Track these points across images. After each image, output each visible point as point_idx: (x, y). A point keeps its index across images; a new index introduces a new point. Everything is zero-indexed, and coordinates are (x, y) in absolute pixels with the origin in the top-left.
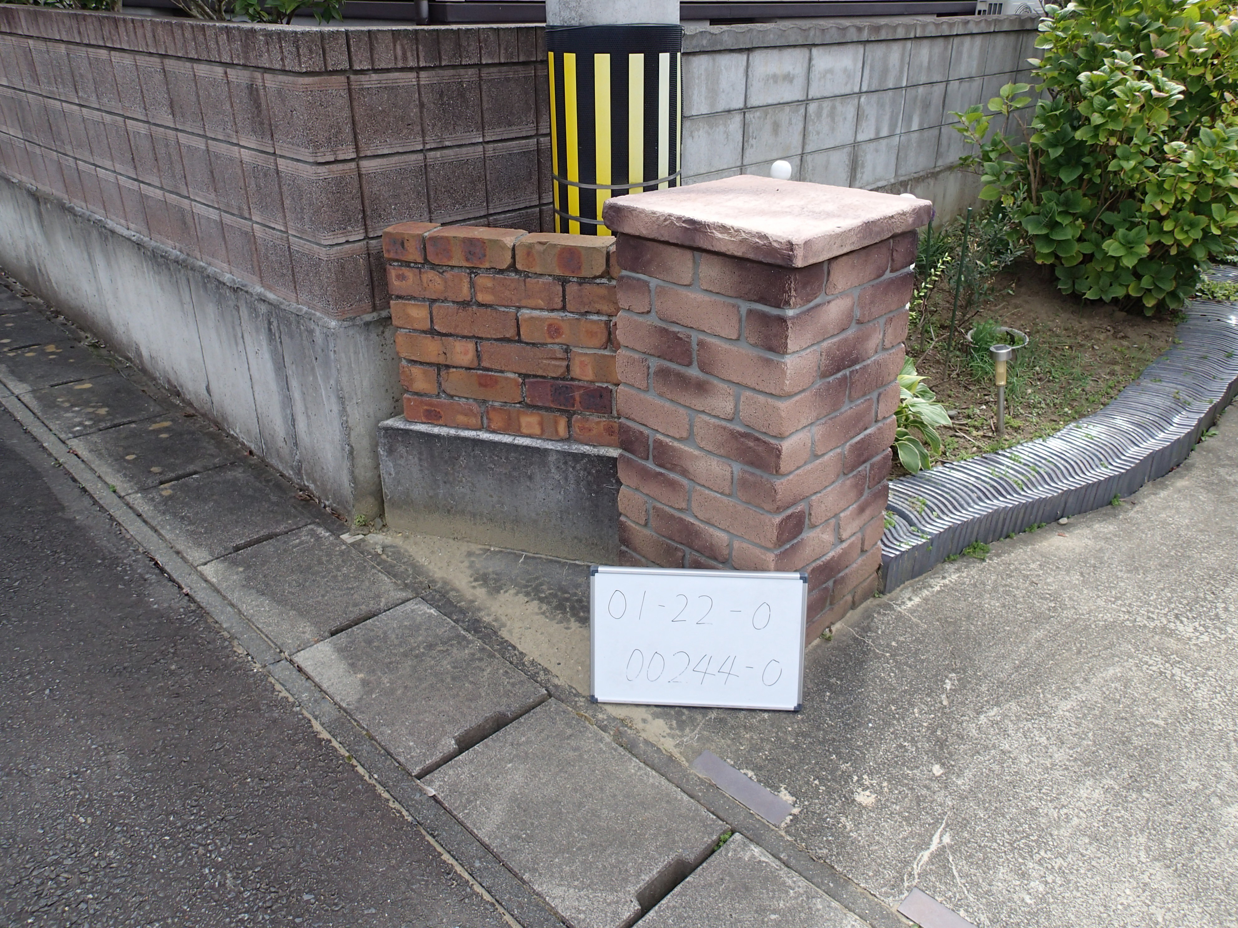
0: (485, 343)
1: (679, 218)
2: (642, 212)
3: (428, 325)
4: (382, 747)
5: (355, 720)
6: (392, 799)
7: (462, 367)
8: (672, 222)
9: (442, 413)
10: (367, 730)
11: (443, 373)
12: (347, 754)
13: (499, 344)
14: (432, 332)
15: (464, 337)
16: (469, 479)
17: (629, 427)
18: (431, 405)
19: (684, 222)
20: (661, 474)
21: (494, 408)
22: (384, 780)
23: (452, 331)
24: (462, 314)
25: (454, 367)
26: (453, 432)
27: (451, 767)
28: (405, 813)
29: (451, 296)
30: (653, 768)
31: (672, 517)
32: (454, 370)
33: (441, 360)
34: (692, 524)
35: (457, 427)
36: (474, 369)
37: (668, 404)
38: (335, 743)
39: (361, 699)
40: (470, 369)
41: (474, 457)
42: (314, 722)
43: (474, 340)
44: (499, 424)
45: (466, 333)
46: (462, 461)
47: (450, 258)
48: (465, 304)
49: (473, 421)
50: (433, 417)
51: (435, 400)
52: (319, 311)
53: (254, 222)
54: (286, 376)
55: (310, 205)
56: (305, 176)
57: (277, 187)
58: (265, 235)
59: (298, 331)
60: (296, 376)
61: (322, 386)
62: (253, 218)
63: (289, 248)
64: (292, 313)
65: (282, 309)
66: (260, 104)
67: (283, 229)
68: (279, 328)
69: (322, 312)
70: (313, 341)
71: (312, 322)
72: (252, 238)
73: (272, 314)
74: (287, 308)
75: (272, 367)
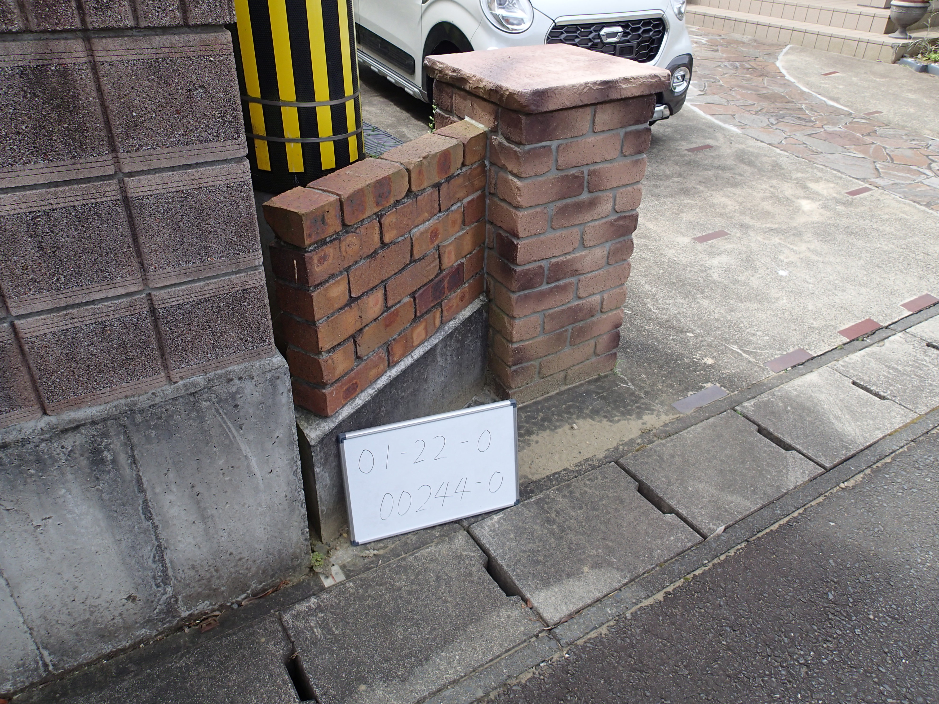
0: (390, 281)
1: (595, 83)
2: (564, 88)
3: (347, 298)
4: (674, 557)
5: (644, 573)
6: (727, 554)
7: (373, 321)
8: (591, 88)
9: (358, 381)
10: (657, 565)
11: (358, 339)
12: (682, 580)
13: (399, 275)
14: (352, 301)
15: (374, 288)
17: (527, 270)
18: (350, 381)
19: (599, 85)
20: (556, 287)
21: (395, 341)
22: (709, 556)
23: (365, 289)
24: (374, 264)
25: (366, 326)
26: (371, 391)
27: (694, 518)
28: (739, 547)
29: (365, 251)
30: (690, 427)
31: (563, 311)
33: (357, 327)
34: (577, 305)
35: (370, 385)
36: (381, 315)
37: (564, 232)
38: (670, 589)
39: (618, 569)
40: (379, 317)
42: (642, 604)
43: (383, 284)
44: (399, 351)
45: (376, 282)
47: (364, 210)
48: (374, 254)
49: (382, 367)
50: (352, 391)
51: (353, 373)
52: (235, 362)
53: (19, 317)
54: (145, 501)
55: (228, 223)
56: (220, 182)
57: (124, 228)
58: (66, 324)
59: (194, 414)
60: (174, 488)
61: (250, 455)
62: (14, 312)
63: (153, 311)
64: (175, 399)
65: (142, 411)
66: (76, 98)
67: (132, 289)
68: (129, 445)
69: (244, 360)
70: (236, 406)
71: (236, 381)
72: (14, 349)
73: (105, 435)
74: (157, 400)
75: (100, 515)
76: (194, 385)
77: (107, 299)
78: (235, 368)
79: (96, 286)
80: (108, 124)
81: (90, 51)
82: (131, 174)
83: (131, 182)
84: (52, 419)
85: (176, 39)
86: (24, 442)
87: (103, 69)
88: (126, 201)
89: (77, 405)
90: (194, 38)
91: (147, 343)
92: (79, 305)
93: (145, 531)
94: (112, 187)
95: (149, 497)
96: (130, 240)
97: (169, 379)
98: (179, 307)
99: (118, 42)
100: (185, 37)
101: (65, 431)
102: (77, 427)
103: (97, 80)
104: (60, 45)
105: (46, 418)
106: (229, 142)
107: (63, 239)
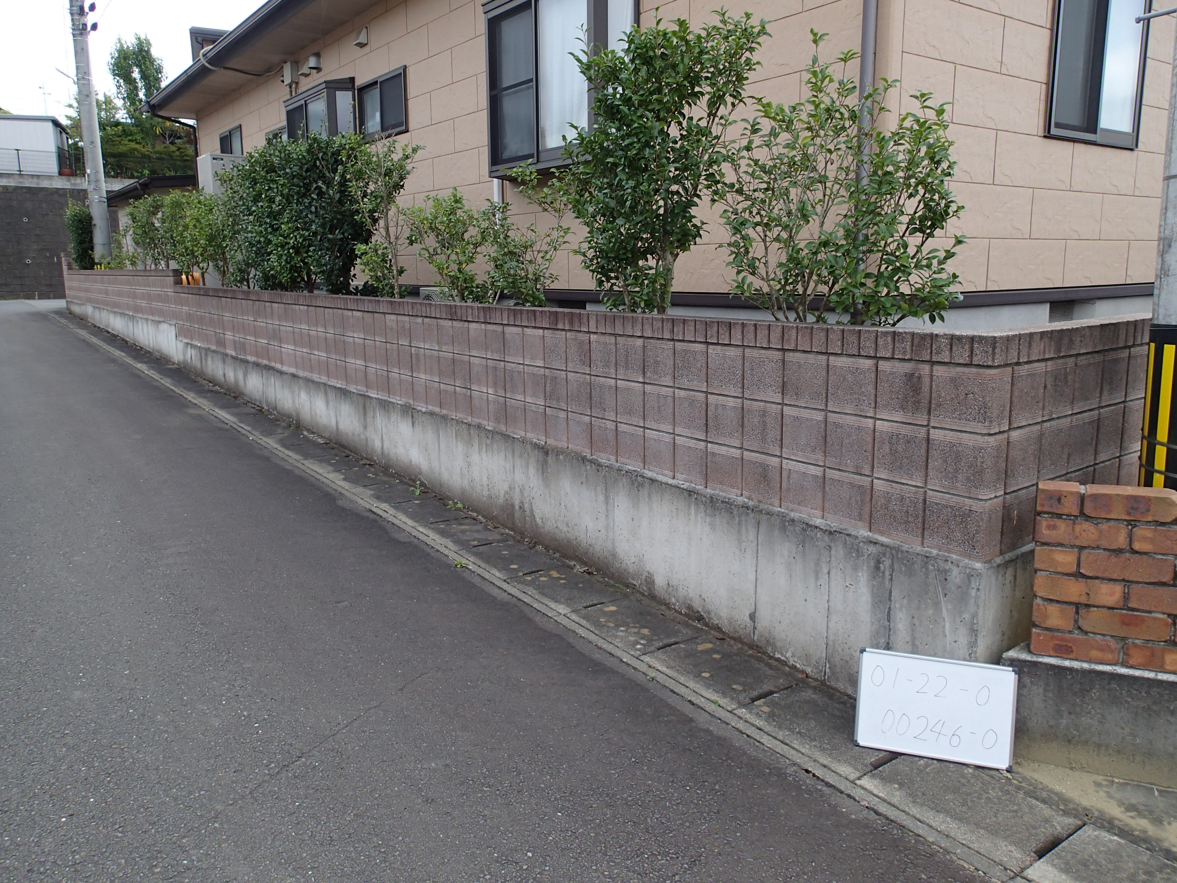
0: (1134, 586)
3: (1074, 569)
7: (1104, 607)
9: (1074, 647)
11: (1082, 611)
13: (1151, 587)
14: (1078, 575)
15: (1111, 580)
16: (1098, 711)
18: (1063, 640)
21: (1135, 645)
23: (1100, 575)
24: (1114, 559)
25: (1094, 606)
26: (1086, 666)
29: (1104, 544)
32: (1095, 609)
33: (1083, 600)
35: (1089, 661)
36: (1117, 609)
40: (1113, 608)
41: (1110, 690)
43: (1123, 583)
44: (1139, 660)
45: (1115, 576)
46: (1095, 693)
47: (1110, 511)
48: (1118, 551)
49: (1109, 656)
50: (1064, 651)
51: (1068, 636)
52: (956, 554)
53: (876, 478)
54: (890, 608)
55: (970, 467)
56: (971, 444)
57: (923, 452)
58: (889, 489)
59: (924, 570)
60: (904, 609)
61: (946, 619)
62: (875, 475)
63: (925, 501)
64: (918, 554)
65: (902, 552)
66: (921, 388)
67: (919, 484)
68: (892, 566)
69: (961, 555)
70: (946, 579)
71: (949, 563)
72: (869, 492)
73: (884, 555)
74: (911, 550)
75: (870, 600)
76: (930, 553)
77: (907, 484)
78: (954, 556)
79: (905, 476)
80: (930, 402)
81: (932, 371)
82: (934, 427)
83: (932, 431)
84: (870, 534)
85: (966, 370)
86: (856, 537)
87: (934, 378)
88: (928, 440)
89: (882, 533)
90: (974, 370)
91: (917, 516)
92: (898, 483)
93: (885, 627)
94: (923, 430)
95: (892, 607)
96: (924, 459)
97: (923, 544)
98: (937, 504)
99: (943, 367)
100: (970, 369)
101: (871, 542)
102: (875, 543)
103: (931, 383)
104: (921, 366)
105: (869, 533)
106: (980, 424)
107: (900, 449)
